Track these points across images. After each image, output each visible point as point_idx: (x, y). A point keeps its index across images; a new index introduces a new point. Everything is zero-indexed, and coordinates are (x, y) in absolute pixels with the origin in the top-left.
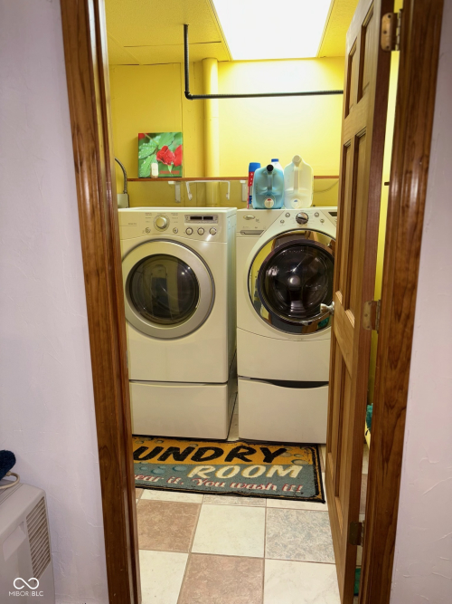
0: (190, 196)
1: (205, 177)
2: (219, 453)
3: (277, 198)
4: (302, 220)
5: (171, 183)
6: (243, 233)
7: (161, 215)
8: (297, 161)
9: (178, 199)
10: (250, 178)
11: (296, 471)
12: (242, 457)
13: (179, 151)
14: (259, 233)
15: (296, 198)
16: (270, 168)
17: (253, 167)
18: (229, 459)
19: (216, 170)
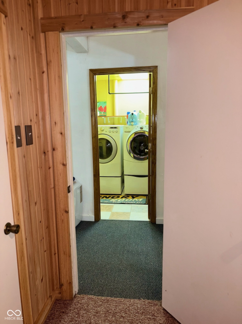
0: (109, 122)
1: (113, 115)
2: (119, 197)
3: (135, 122)
4: (141, 128)
5: (103, 118)
6: (125, 132)
7: (102, 127)
8: (140, 112)
9: (105, 122)
10: (127, 116)
11: (141, 200)
12: (126, 197)
13: (105, 108)
14: (129, 132)
15: (140, 122)
16: (132, 114)
17: (128, 113)
18: (122, 198)
19: (117, 114)
